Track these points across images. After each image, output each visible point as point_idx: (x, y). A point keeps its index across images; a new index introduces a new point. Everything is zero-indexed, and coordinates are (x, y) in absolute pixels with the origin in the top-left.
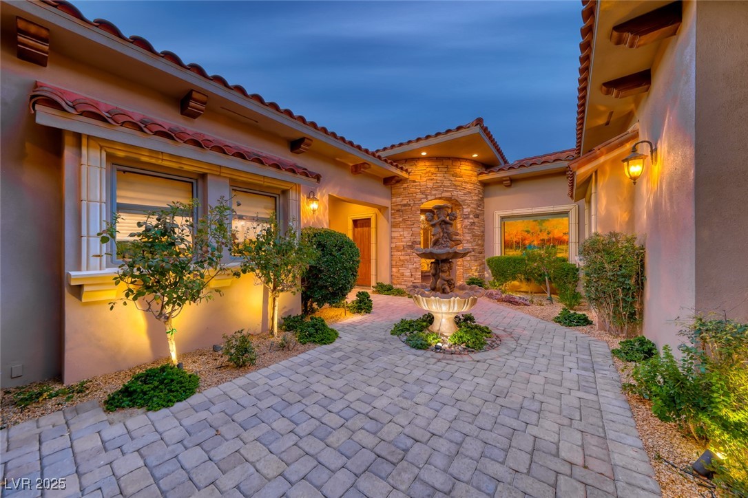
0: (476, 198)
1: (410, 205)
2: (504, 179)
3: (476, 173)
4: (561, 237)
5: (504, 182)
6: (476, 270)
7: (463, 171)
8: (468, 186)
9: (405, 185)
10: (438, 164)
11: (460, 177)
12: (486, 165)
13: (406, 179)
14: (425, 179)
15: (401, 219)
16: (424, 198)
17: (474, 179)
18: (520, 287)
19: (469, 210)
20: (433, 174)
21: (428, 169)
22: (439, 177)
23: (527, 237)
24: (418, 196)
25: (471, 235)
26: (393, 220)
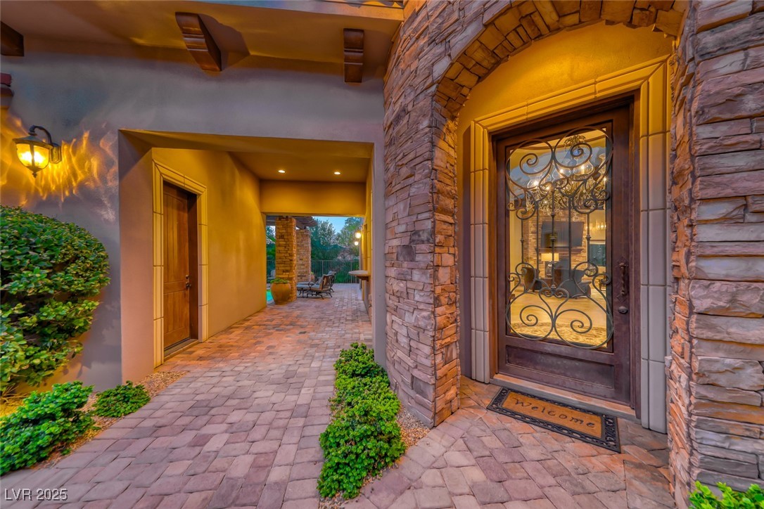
13: (397, 29)
16: (440, 57)
24: (421, 64)
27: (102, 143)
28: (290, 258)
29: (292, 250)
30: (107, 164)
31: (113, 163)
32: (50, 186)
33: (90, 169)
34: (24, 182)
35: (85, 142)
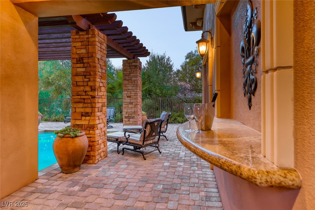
28: (91, 93)
29: (95, 81)
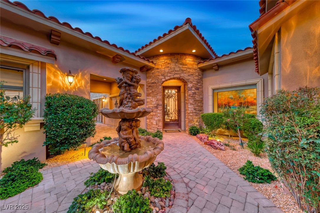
0: (196, 78)
1: (155, 83)
2: (214, 65)
3: (196, 63)
4: (252, 101)
5: (214, 68)
6: (197, 121)
7: (187, 62)
8: (191, 71)
9: (153, 71)
10: (171, 57)
11: (185, 65)
12: (202, 57)
13: (153, 68)
14: (164, 67)
15: (151, 91)
16: (163, 78)
17: (195, 67)
18: (224, 132)
19: (192, 85)
20: (168, 64)
21: (166, 61)
22: (173, 65)
23: (231, 101)
24: (160, 77)
25: (193, 100)
26: (147, 92)
27: (85, 77)
30: (86, 83)
31: (89, 83)
32: (68, 87)
33: (82, 83)
34: (59, 85)
35: (80, 76)
